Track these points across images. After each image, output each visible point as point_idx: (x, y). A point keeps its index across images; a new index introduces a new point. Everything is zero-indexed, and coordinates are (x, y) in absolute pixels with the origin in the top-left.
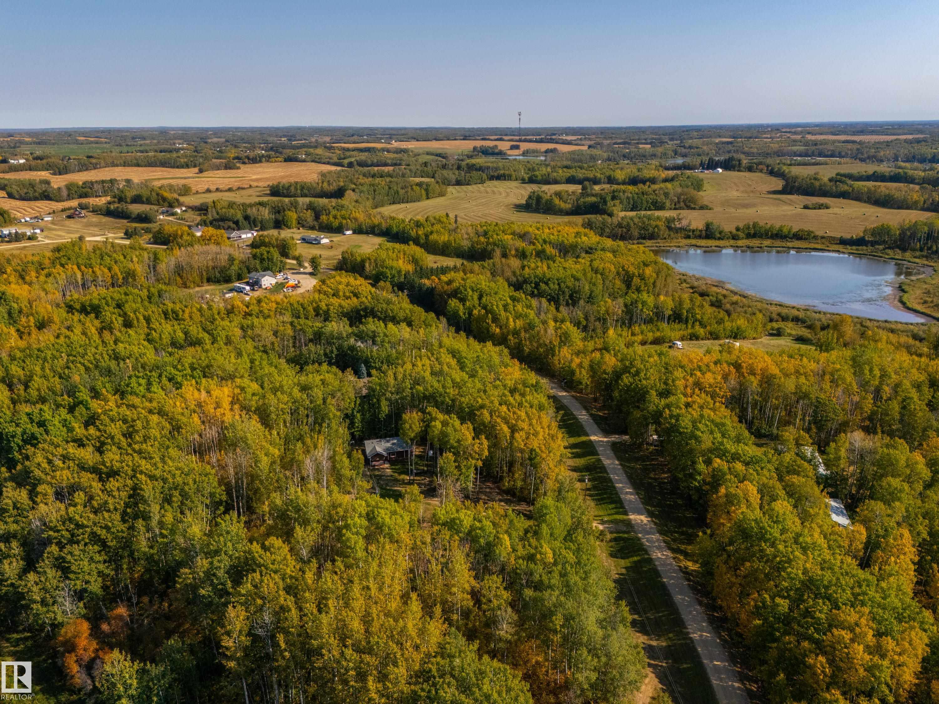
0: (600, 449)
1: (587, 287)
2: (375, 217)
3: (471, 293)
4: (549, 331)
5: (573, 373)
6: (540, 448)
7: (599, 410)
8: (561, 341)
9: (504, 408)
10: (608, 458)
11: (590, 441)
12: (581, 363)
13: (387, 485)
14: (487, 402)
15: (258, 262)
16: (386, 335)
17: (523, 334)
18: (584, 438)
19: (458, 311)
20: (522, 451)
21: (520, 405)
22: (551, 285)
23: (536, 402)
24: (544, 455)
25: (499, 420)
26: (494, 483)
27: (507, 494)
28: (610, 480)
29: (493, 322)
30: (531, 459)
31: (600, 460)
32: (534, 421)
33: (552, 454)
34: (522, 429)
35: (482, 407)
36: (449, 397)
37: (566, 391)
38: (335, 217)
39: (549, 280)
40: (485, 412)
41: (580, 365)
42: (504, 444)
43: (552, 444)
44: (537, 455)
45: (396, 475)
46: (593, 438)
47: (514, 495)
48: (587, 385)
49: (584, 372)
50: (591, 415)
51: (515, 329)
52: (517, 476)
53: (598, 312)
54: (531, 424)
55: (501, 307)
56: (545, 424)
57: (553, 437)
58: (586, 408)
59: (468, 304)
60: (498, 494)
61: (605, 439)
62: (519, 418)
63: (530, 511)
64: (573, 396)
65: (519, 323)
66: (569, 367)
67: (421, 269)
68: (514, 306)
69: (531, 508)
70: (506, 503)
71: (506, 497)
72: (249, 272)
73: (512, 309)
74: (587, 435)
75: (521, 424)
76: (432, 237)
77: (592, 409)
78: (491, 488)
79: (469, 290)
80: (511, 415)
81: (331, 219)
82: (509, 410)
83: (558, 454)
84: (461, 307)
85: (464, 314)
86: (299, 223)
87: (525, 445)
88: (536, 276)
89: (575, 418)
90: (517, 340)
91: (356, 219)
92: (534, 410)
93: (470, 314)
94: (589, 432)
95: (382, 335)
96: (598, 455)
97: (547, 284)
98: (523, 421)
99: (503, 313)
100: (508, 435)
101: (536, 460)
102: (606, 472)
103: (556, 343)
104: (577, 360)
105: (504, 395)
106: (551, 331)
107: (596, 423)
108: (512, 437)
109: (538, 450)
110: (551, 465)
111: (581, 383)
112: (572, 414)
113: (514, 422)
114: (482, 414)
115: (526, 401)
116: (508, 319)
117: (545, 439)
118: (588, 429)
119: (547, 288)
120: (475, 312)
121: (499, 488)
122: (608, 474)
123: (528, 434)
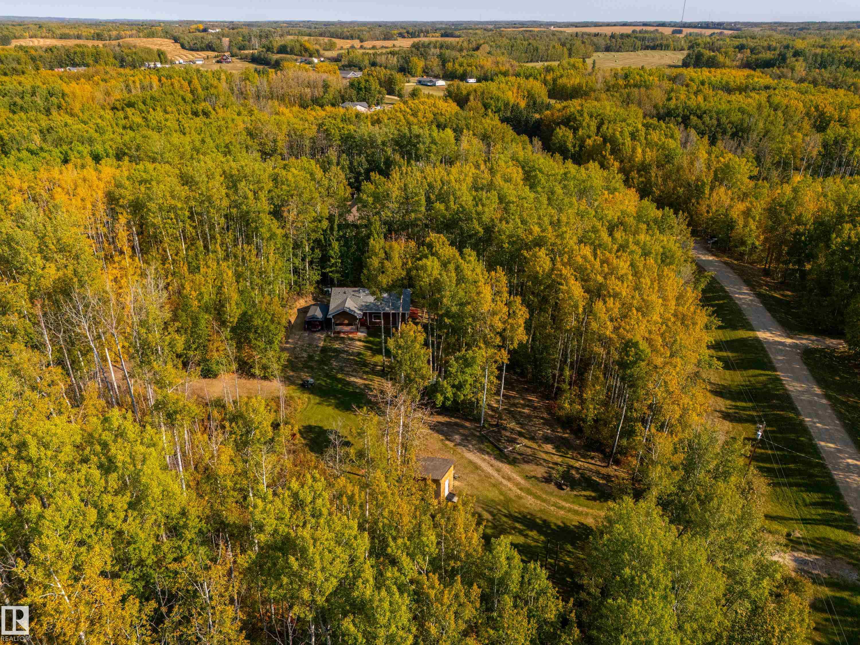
0: (778, 359)
1: (761, 125)
2: (503, 65)
3: (587, 118)
4: (696, 164)
5: (730, 225)
6: (649, 341)
7: (776, 288)
8: (716, 178)
9: (587, 251)
10: (798, 380)
11: (757, 340)
12: (749, 210)
13: (341, 370)
14: (550, 235)
15: (354, 92)
16: (434, 142)
17: (653, 172)
18: (742, 334)
19: (565, 142)
20: (605, 342)
21: (623, 248)
22: (707, 119)
23: (657, 248)
24: (659, 361)
25: (566, 271)
26: (544, 397)
27: (564, 428)
28: (804, 430)
29: (611, 154)
30: (623, 365)
31: (777, 380)
32: (646, 281)
33: (678, 360)
34: (616, 295)
35: (539, 243)
36: (479, 220)
37: (713, 255)
38: (461, 65)
39: (705, 113)
40: (542, 253)
41: (747, 213)
42: (571, 323)
43: (681, 337)
44: (639, 358)
45: (369, 353)
46: (762, 335)
47: (578, 432)
48: (754, 247)
49: (753, 225)
50: (759, 295)
51: (643, 162)
52: (588, 394)
53: (780, 150)
54: (637, 288)
55: (627, 134)
56: (671, 294)
57: (683, 319)
58: (748, 283)
59: (580, 132)
60: (546, 423)
61: (789, 341)
62: (613, 271)
63: (607, 477)
64: (725, 263)
65: (651, 155)
66: (726, 215)
67: (535, 103)
68: (646, 134)
69: (612, 470)
70: (557, 448)
71: (560, 433)
72: (344, 102)
73: (642, 138)
74: (750, 327)
75: (614, 284)
76: (560, 81)
77: (760, 286)
78: (535, 408)
79: (585, 115)
80: (597, 264)
81: (457, 66)
82: (595, 255)
83: (693, 358)
84: (571, 136)
85: (574, 147)
86: (424, 72)
87: (616, 329)
88: (687, 107)
89: (727, 296)
90: (642, 179)
91: (482, 67)
92: (651, 261)
93: (581, 146)
94: (754, 323)
95: (428, 141)
96: (774, 369)
97: (700, 117)
98: (621, 279)
99: (628, 141)
100: (581, 304)
101: (635, 371)
102: (794, 409)
103: (708, 179)
104: (741, 206)
105: (595, 230)
106: (700, 165)
107: (769, 310)
108: (589, 310)
109: (643, 345)
110: (673, 386)
111: (743, 243)
112: (723, 290)
113: (600, 279)
114: (535, 256)
115: (637, 243)
116: (634, 150)
117: (665, 322)
118: (752, 318)
119: (699, 122)
120: (589, 142)
121: (549, 409)
122: (798, 414)
123: (626, 307)
